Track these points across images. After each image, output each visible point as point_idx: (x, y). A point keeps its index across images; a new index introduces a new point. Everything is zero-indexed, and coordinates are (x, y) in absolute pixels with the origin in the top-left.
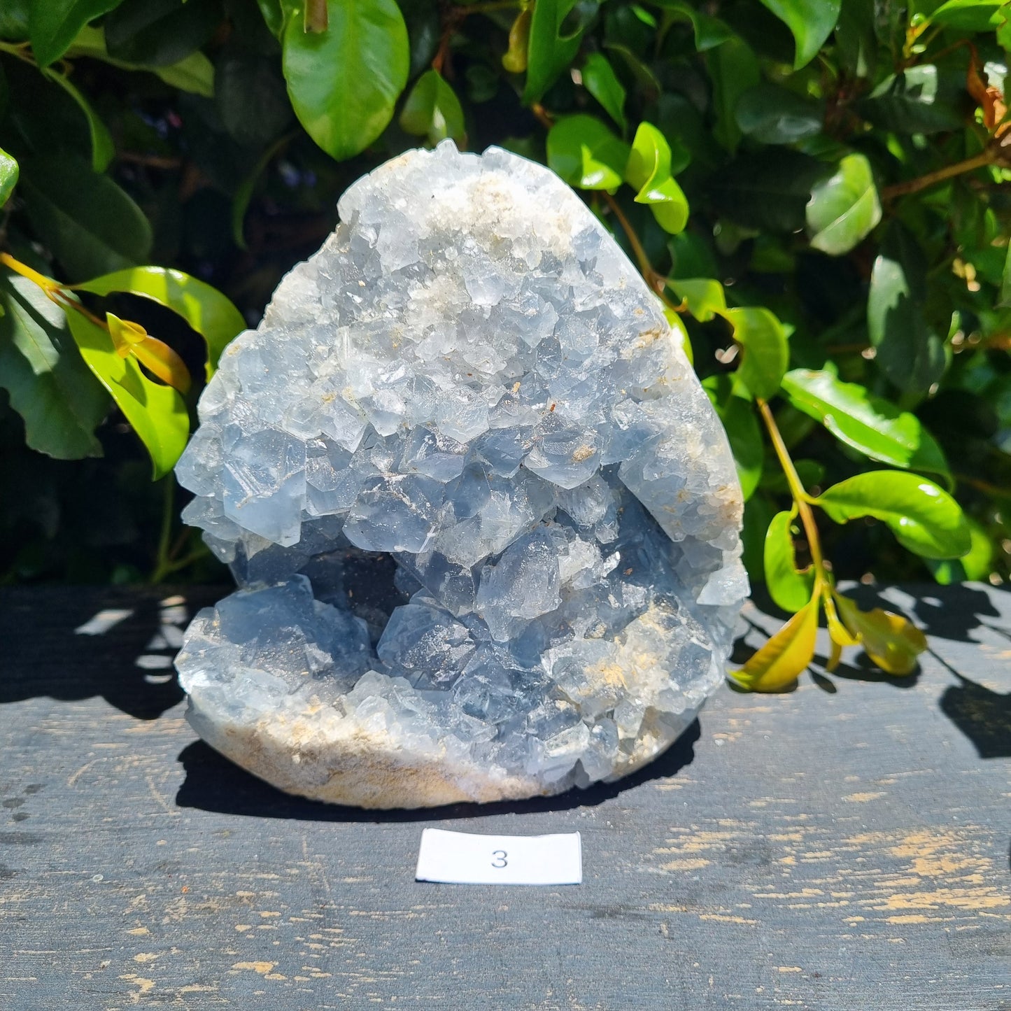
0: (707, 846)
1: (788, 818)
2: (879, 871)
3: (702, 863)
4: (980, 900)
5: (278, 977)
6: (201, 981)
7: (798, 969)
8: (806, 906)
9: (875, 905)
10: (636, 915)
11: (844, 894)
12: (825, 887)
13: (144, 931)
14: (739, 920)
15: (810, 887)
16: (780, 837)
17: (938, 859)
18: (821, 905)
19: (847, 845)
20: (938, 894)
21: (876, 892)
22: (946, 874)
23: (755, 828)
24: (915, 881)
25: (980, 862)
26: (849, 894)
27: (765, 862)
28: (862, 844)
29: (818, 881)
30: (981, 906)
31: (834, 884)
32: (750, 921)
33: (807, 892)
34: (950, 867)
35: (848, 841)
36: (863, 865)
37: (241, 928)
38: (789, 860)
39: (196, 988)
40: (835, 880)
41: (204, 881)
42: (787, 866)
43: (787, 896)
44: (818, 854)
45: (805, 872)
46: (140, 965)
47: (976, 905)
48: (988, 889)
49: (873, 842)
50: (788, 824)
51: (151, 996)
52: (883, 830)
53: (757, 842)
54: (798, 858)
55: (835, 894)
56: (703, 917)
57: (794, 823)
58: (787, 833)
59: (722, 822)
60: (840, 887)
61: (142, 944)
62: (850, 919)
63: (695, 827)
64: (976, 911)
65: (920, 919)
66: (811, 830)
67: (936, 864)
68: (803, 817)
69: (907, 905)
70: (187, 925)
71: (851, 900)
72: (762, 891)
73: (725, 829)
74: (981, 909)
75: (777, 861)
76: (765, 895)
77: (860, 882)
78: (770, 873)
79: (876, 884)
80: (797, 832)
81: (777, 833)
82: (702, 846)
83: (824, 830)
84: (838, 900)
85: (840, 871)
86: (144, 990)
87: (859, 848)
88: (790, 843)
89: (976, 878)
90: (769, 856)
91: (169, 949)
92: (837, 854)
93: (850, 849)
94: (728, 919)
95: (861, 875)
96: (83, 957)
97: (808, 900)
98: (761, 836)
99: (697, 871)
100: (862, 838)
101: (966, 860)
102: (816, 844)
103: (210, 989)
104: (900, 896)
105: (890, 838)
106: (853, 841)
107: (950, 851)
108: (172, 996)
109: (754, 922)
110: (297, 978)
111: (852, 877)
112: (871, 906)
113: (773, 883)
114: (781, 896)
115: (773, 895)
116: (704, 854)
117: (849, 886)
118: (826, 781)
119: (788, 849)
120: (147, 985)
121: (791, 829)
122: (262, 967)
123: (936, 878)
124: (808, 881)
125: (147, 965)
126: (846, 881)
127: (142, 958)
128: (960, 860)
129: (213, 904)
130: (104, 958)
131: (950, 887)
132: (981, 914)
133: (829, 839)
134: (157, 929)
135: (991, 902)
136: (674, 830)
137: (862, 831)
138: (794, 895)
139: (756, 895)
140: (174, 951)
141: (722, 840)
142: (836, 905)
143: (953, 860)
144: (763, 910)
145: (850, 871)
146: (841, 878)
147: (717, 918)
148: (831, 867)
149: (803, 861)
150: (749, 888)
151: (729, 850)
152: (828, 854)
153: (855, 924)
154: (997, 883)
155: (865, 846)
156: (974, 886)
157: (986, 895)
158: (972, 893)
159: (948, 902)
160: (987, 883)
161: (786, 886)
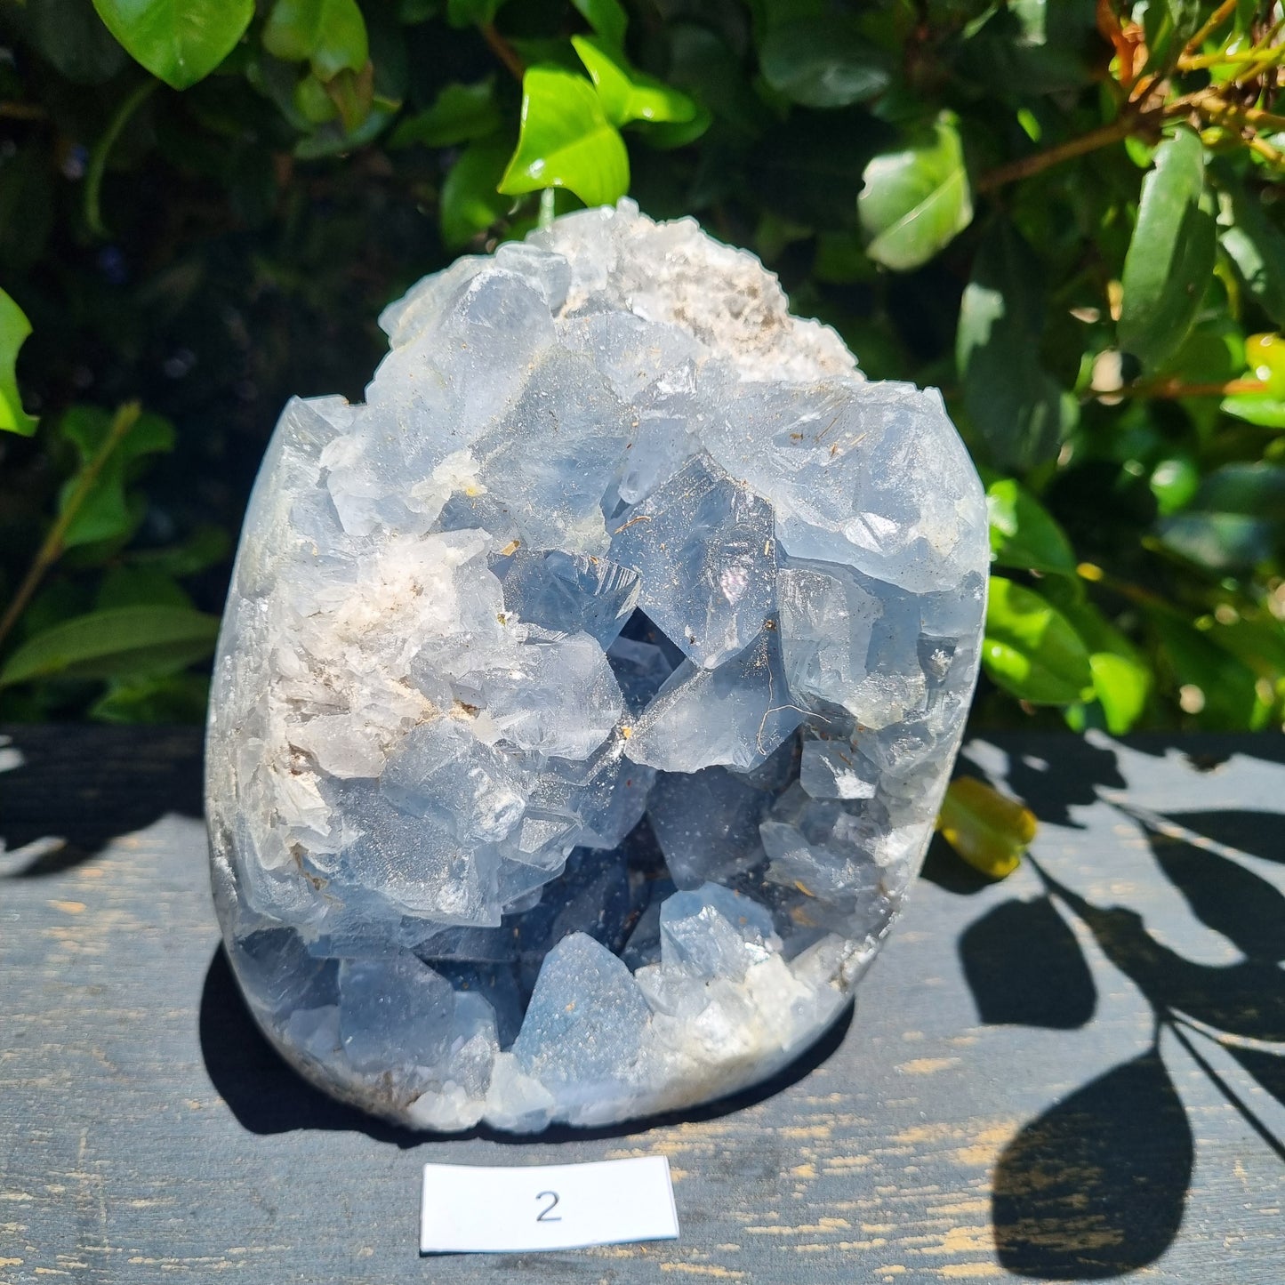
0: (687, 1147)
1: (813, 1101)
2: (936, 1188)
4: (1081, 1237)
8: (822, 1248)
9: (925, 1246)
10: (565, 1263)
11: (880, 1228)
12: (853, 1217)
14: (719, 1272)
15: (831, 1216)
16: (798, 1133)
17: (1026, 1169)
18: (844, 1245)
19: (894, 1145)
20: (1019, 1228)
21: (928, 1223)
22: (1035, 1194)
23: (763, 1117)
25: (1087, 1173)
26: (889, 1228)
27: (770, 1173)
28: (917, 1145)
29: (844, 1206)
30: (1080, 1247)
31: (868, 1210)
32: (734, 1274)
33: (826, 1225)
34: (1041, 1181)
35: (896, 1138)
36: (915, 1179)
38: (805, 1171)
40: (869, 1204)
42: (801, 1181)
43: (796, 1231)
44: (849, 1160)
45: (827, 1189)
47: (1074, 1244)
48: (1093, 1218)
49: (933, 1140)
50: (812, 1110)
52: (950, 1121)
53: (762, 1140)
54: (819, 1167)
55: (867, 1228)
56: (666, 1267)
57: (821, 1110)
58: (808, 1125)
60: (875, 1216)
62: (885, 1269)
64: (1072, 1254)
66: (845, 1120)
67: (1021, 1177)
68: (835, 1098)
69: (970, 1245)
71: (890, 1237)
72: (759, 1223)
75: (788, 1171)
76: (763, 1230)
77: (909, 1207)
78: (773, 1192)
79: (930, 1210)
80: (823, 1123)
81: (795, 1124)
82: (679, 1147)
83: (863, 1120)
84: (871, 1237)
85: (879, 1188)
87: (912, 1149)
88: (811, 1142)
89: (1077, 1200)
90: (777, 1164)
92: (878, 1159)
93: (898, 1152)
94: (702, 1269)
95: (910, 1195)
97: (826, 1238)
98: (769, 1131)
100: (917, 1134)
101: (1067, 1171)
102: (849, 1144)
104: (963, 1231)
105: (958, 1134)
106: (903, 1138)
107: (1045, 1156)
109: (740, 1275)
111: (895, 1199)
112: (917, 1247)
113: (776, 1208)
114: (787, 1231)
115: (775, 1230)
116: (682, 1162)
117: (889, 1213)
118: (876, 1040)
119: (805, 1152)
121: (815, 1118)
123: (1019, 1199)
124: (830, 1205)
126: (886, 1206)
128: (1056, 1170)
131: (1039, 1215)
132: (1081, 1260)
133: (869, 1135)
135: (1096, 1240)
137: (921, 1122)
138: (806, 1228)
139: (750, 1229)
141: (711, 1137)
142: (866, 1245)
143: (1047, 1171)
144: (757, 1256)
145: (893, 1188)
146: (878, 1201)
147: (686, 1267)
148: (866, 1182)
149: (826, 1171)
150: (742, 1218)
151: (718, 1152)
152: (865, 1159)
153: (890, 1279)
154: (1108, 1209)
155: (920, 1147)
156: (1073, 1213)
157: (1091, 1229)
158: (1071, 1225)
159: (1033, 1240)
160: (1093, 1209)
161: (797, 1213)
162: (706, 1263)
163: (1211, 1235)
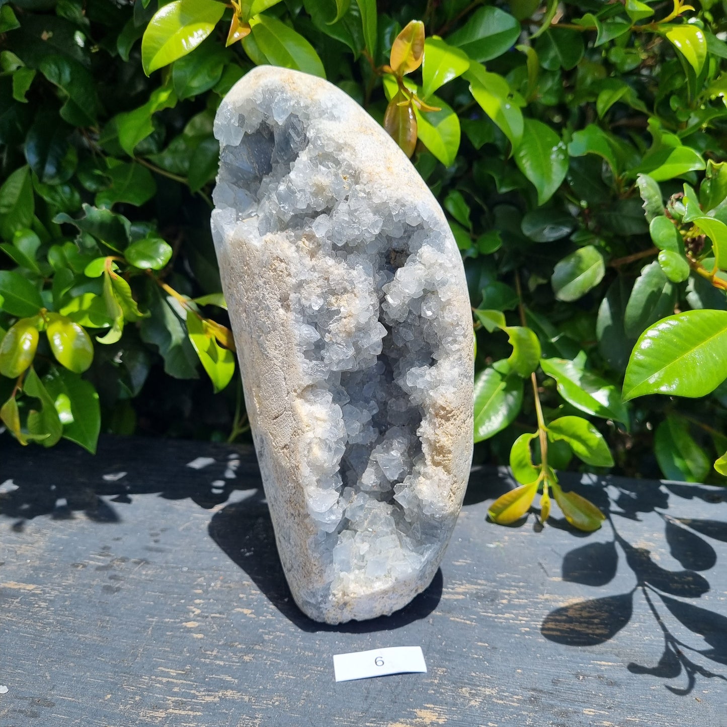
0: (467, 590)
1: (513, 584)
3: (461, 597)
5: (253, 616)
6: (220, 613)
7: (487, 645)
8: (503, 621)
11: (525, 619)
12: (517, 615)
13: (200, 591)
14: (468, 622)
15: (509, 613)
18: (511, 621)
23: (495, 586)
24: (564, 618)
25: (603, 614)
27: (492, 600)
29: (515, 612)
31: (522, 614)
32: (473, 623)
33: (507, 615)
34: (586, 614)
35: (539, 597)
37: (241, 596)
38: (505, 601)
39: (218, 615)
40: (523, 612)
41: (230, 575)
42: (502, 604)
43: (496, 616)
44: (521, 600)
46: (197, 604)
47: (590, 631)
50: (512, 586)
51: (198, 615)
53: (493, 592)
54: (509, 601)
55: (520, 618)
56: (451, 619)
57: (515, 586)
58: (510, 590)
59: (479, 581)
60: (525, 615)
61: (199, 597)
63: (464, 582)
64: (588, 634)
65: (558, 633)
66: (523, 590)
68: (521, 584)
69: (554, 627)
70: (220, 592)
71: (527, 621)
72: (485, 612)
73: (480, 584)
74: (591, 634)
75: (499, 601)
76: (486, 614)
78: (492, 605)
80: (515, 590)
81: (504, 589)
82: (464, 590)
83: (529, 591)
84: (521, 620)
85: (528, 609)
86: (196, 613)
88: (509, 594)
89: (596, 621)
90: (496, 598)
91: (210, 599)
92: (530, 601)
93: (538, 600)
94: (463, 621)
95: (537, 612)
96: (174, 598)
97: (506, 619)
98: (496, 590)
99: (456, 600)
100: (547, 596)
101: (596, 613)
102: (522, 596)
103: (223, 616)
104: (553, 623)
106: (542, 597)
107: (589, 608)
108: (207, 617)
109: (475, 624)
110: (261, 617)
113: (492, 609)
114: (494, 615)
115: (490, 614)
116: (464, 594)
117: (529, 615)
119: (506, 596)
120: (198, 611)
121: (512, 588)
122: (246, 611)
123: (576, 618)
124: (510, 611)
125: (200, 604)
126: (529, 613)
127: (197, 601)
128: (593, 612)
129: (232, 585)
130: (182, 599)
131: (581, 622)
133: (530, 595)
134: (206, 592)
135: (598, 631)
136: (454, 581)
137: (549, 593)
138: (500, 615)
139: (481, 613)
140: (212, 601)
141: (475, 589)
142: (519, 622)
143: (589, 612)
144: (482, 620)
145: (533, 609)
146: (527, 612)
147: (458, 620)
148: (524, 607)
149: (512, 602)
150: (479, 610)
151: (477, 593)
152: (526, 601)
154: (606, 624)
155: (547, 600)
156: (593, 624)
157: (598, 628)
158: (591, 626)
159: (576, 629)
160: (600, 624)
161: (497, 611)
162: (465, 620)
163: (640, 636)
